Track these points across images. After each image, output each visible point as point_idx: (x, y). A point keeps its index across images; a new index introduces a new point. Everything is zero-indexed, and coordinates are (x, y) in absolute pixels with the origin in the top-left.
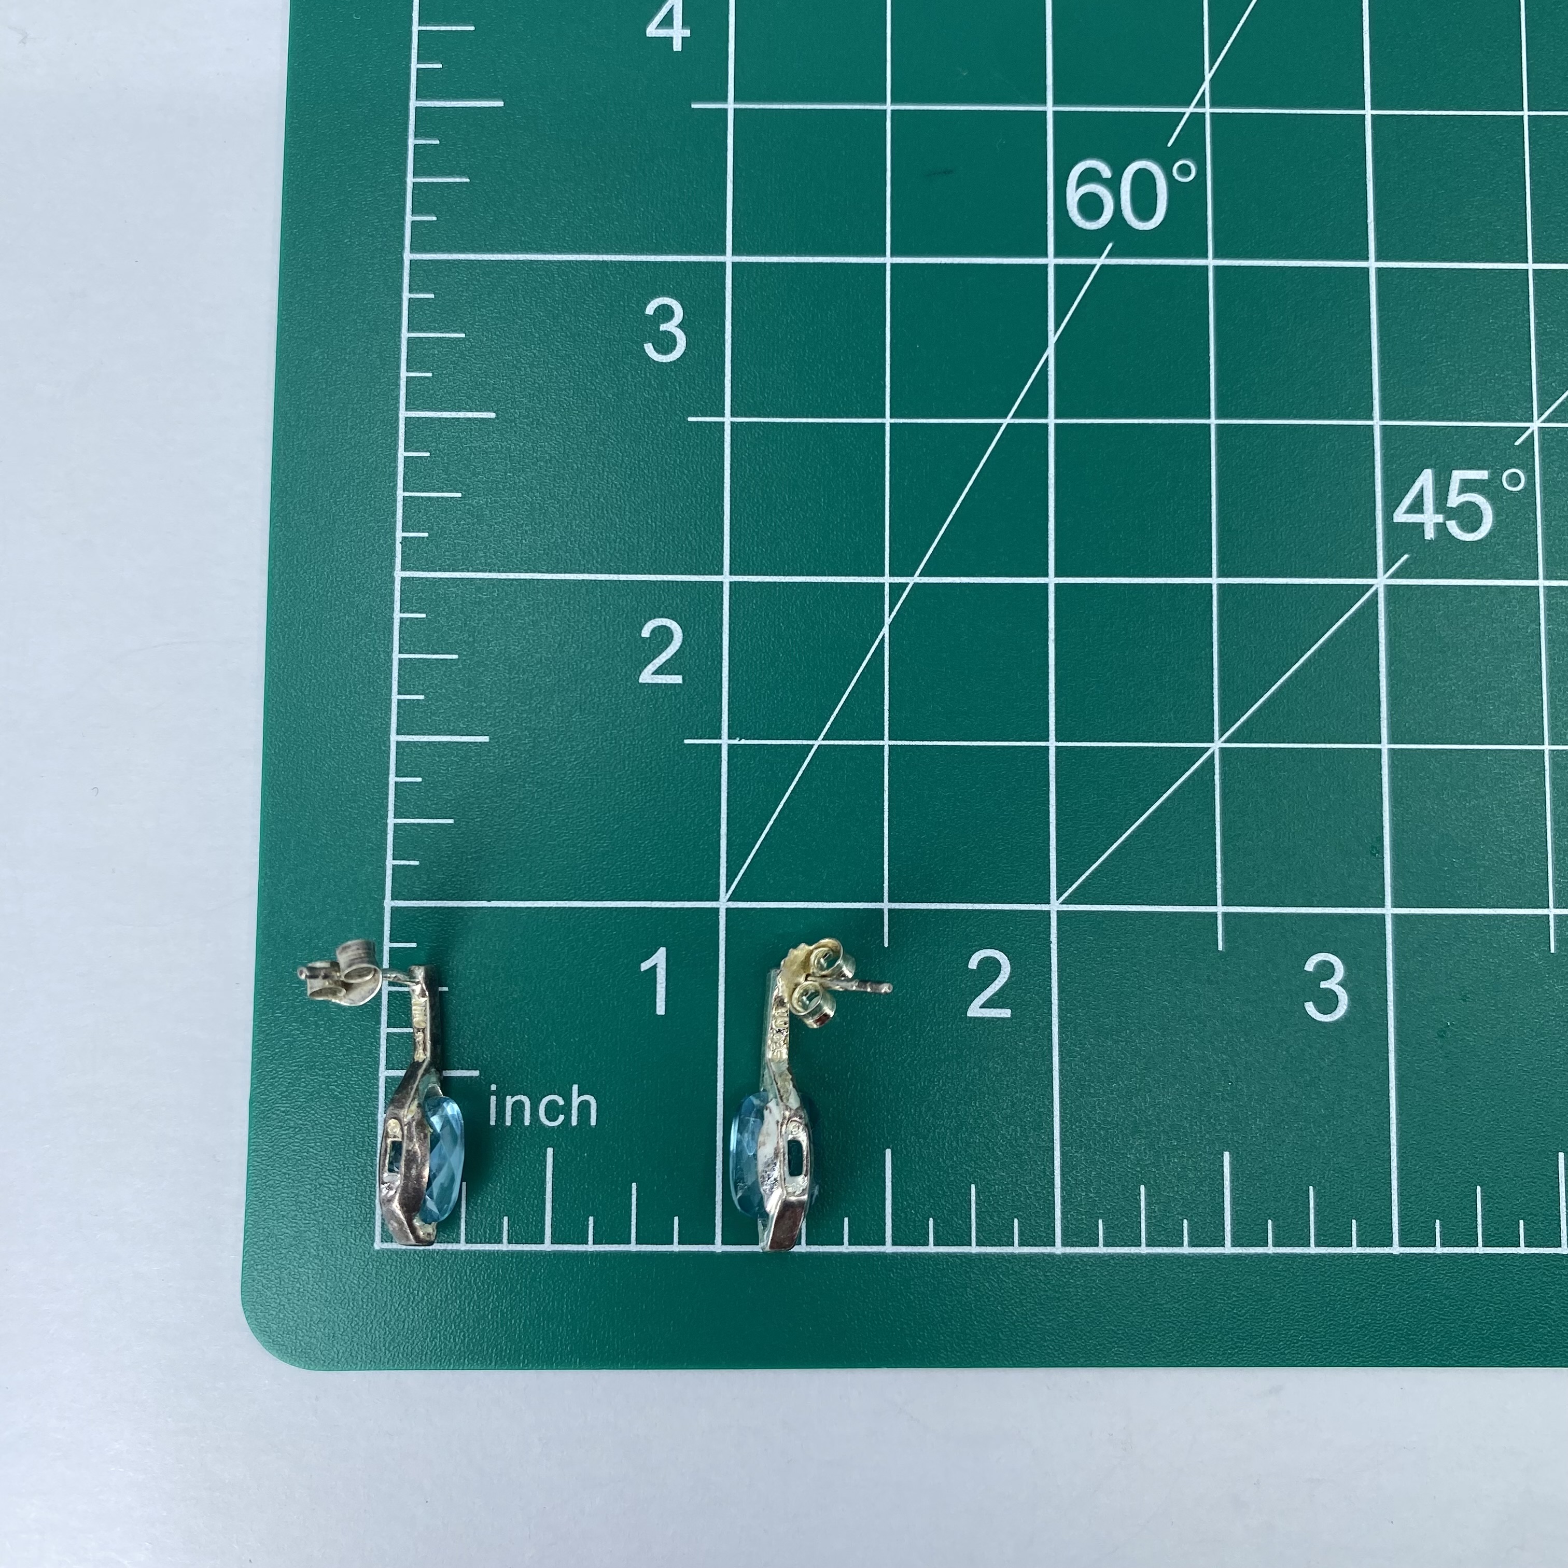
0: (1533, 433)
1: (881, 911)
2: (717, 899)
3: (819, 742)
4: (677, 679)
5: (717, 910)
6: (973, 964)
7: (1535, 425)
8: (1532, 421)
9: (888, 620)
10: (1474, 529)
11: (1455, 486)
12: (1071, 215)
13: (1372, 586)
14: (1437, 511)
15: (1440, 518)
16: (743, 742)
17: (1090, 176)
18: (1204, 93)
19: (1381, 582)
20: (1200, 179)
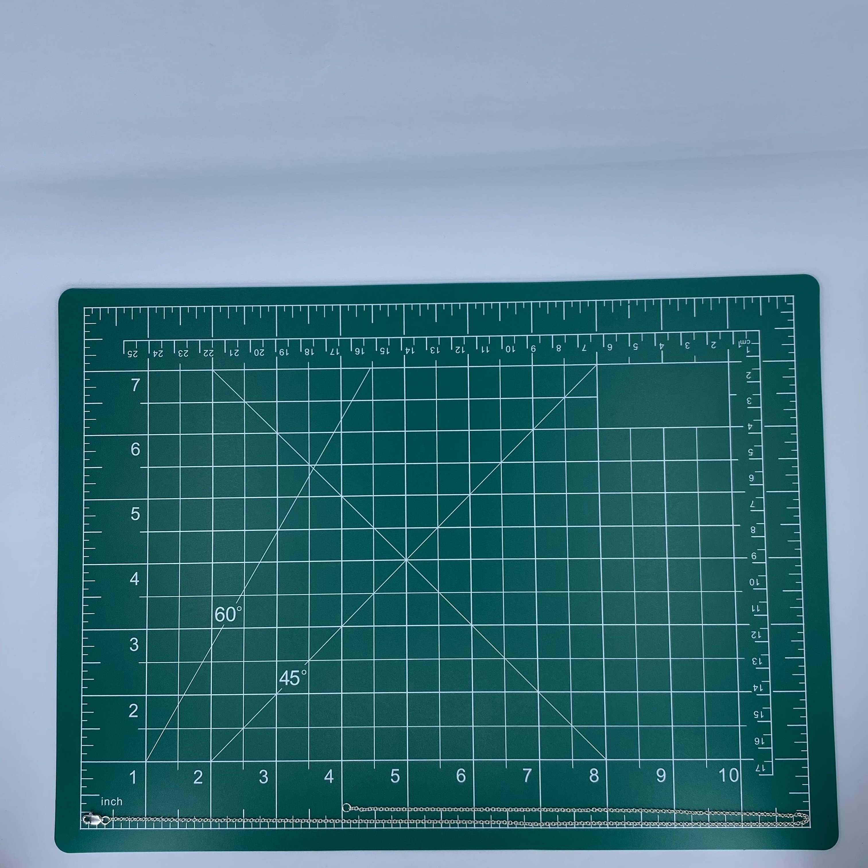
0: (308, 663)
1: (177, 763)
2: (145, 761)
3: (165, 729)
4: (137, 716)
5: (144, 763)
6: (195, 773)
8: (308, 660)
9: (179, 704)
10: (295, 683)
11: (292, 674)
12: (216, 618)
13: (275, 695)
14: (288, 679)
15: (289, 681)
16: (150, 729)
17: (220, 610)
18: (243, 592)
19: (276, 694)
20: (243, 610)
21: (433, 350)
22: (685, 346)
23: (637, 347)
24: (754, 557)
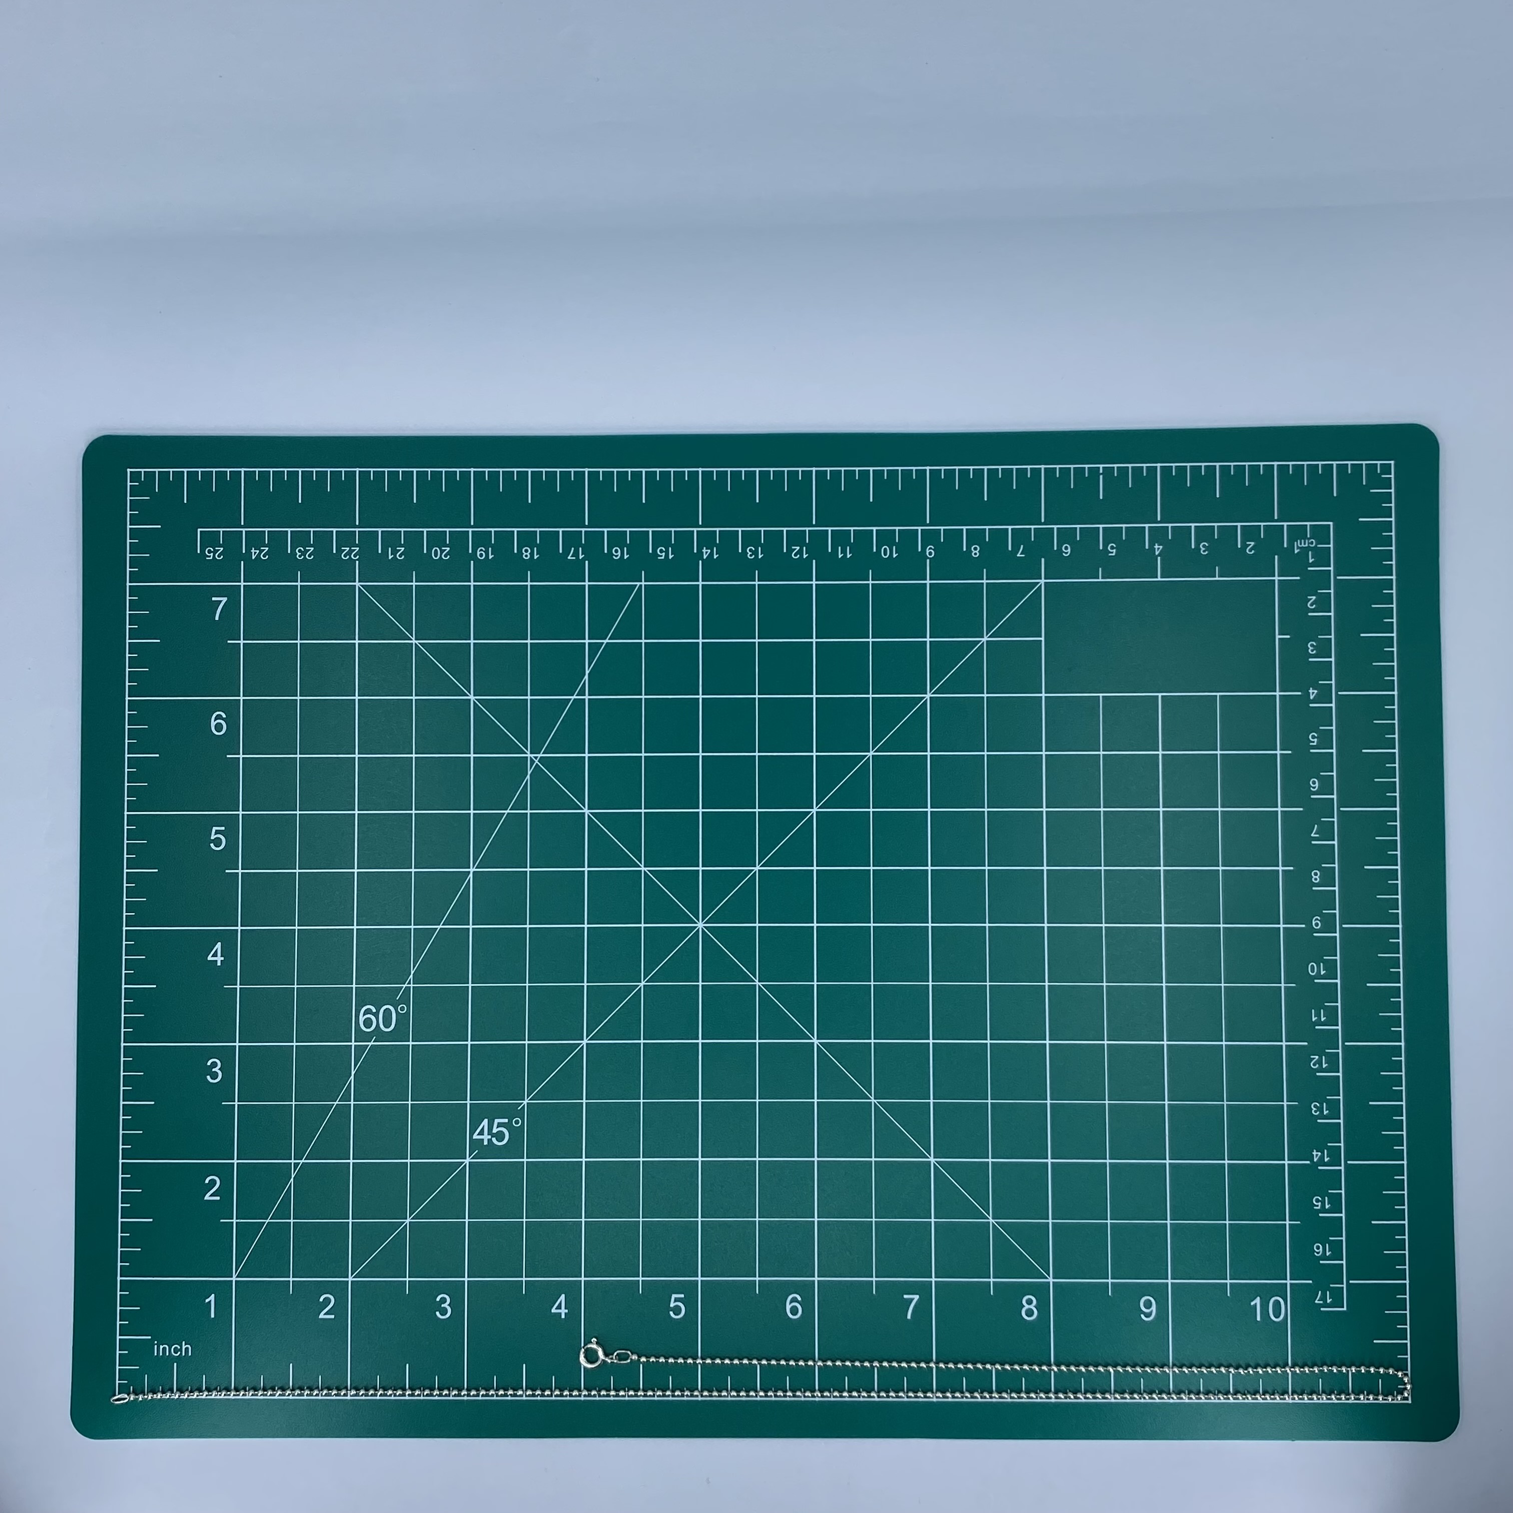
0: (524, 1105)
1: (289, 1281)
2: (232, 1277)
3: (268, 1220)
4: (218, 1198)
5: (232, 1281)
6: (321, 1300)
7: (525, 1102)
8: (524, 1100)
9: (293, 1176)
10: (502, 1141)
11: (495, 1125)
12: (361, 1026)
13: (464, 1162)
14: (488, 1135)
15: (490, 1137)
16: (242, 1221)
17: (368, 1011)
18: (410, 980)
19: (467, 1161)
20: (408, 1012)
21: (751, 553)
22: (1200, 549)
23: (1114, 551)
24: (1317, 925)
